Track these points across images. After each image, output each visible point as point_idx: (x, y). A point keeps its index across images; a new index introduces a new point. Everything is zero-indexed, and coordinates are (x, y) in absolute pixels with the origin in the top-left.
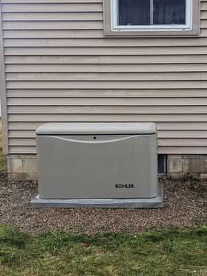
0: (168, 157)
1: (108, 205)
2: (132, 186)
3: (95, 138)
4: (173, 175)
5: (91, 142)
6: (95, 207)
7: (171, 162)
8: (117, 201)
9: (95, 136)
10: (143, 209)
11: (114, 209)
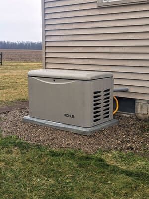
0: (137, 101)
1: (58, 127)
2: (73, 117)
3: (54, 80)
4: (140, 115)
5: (52, 83)
6: (51, 127)
7: (139, 105)
8: (63, 126)
9: (54, 79)
10: (77, 134)
11: (61, 131)
